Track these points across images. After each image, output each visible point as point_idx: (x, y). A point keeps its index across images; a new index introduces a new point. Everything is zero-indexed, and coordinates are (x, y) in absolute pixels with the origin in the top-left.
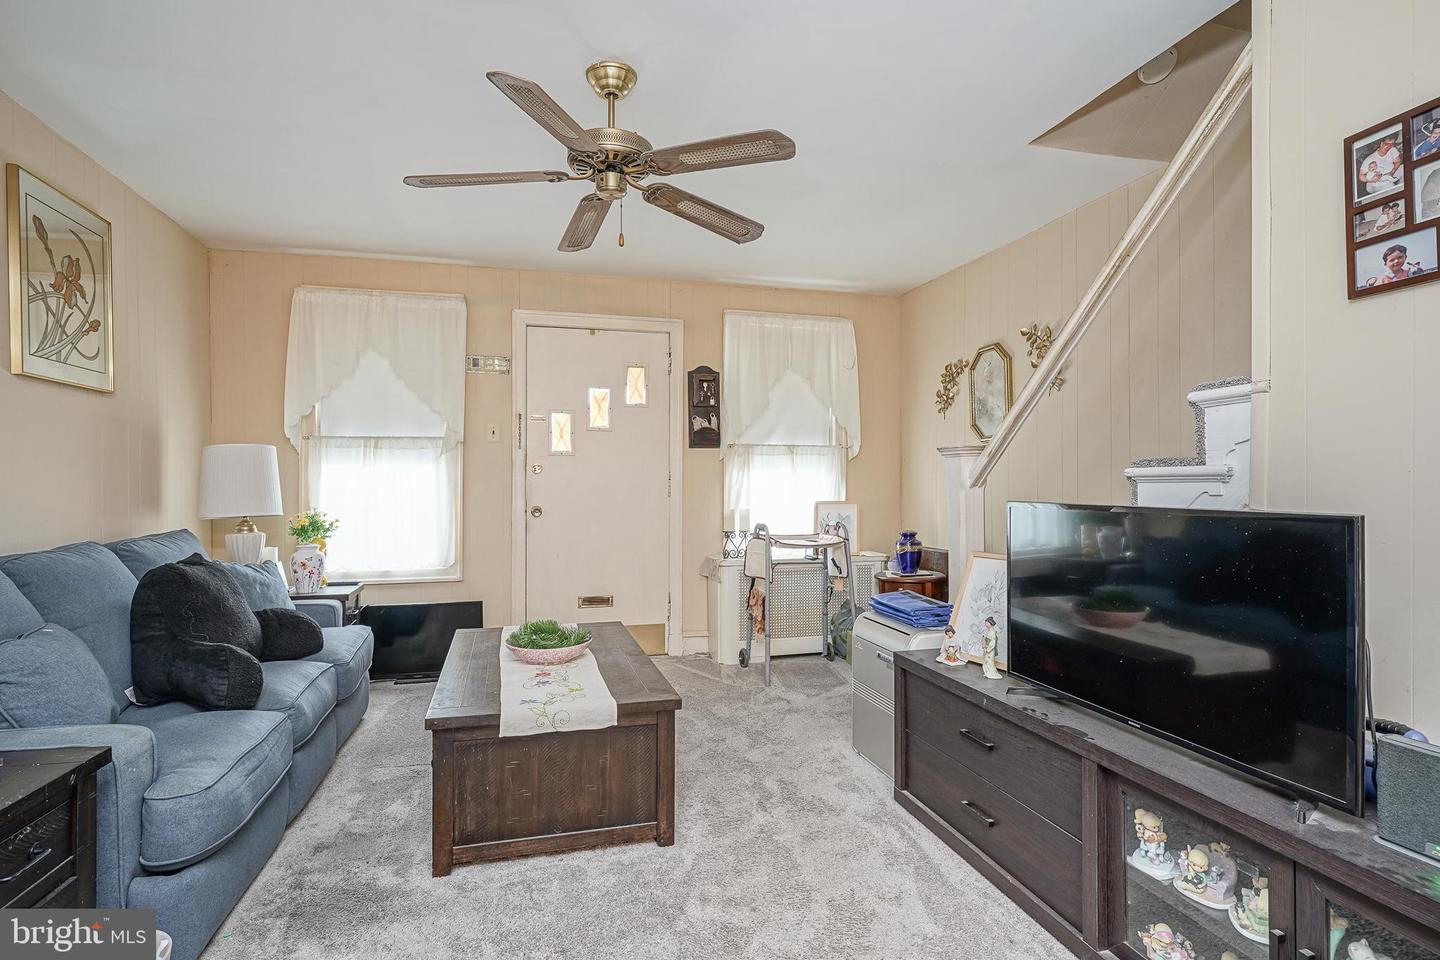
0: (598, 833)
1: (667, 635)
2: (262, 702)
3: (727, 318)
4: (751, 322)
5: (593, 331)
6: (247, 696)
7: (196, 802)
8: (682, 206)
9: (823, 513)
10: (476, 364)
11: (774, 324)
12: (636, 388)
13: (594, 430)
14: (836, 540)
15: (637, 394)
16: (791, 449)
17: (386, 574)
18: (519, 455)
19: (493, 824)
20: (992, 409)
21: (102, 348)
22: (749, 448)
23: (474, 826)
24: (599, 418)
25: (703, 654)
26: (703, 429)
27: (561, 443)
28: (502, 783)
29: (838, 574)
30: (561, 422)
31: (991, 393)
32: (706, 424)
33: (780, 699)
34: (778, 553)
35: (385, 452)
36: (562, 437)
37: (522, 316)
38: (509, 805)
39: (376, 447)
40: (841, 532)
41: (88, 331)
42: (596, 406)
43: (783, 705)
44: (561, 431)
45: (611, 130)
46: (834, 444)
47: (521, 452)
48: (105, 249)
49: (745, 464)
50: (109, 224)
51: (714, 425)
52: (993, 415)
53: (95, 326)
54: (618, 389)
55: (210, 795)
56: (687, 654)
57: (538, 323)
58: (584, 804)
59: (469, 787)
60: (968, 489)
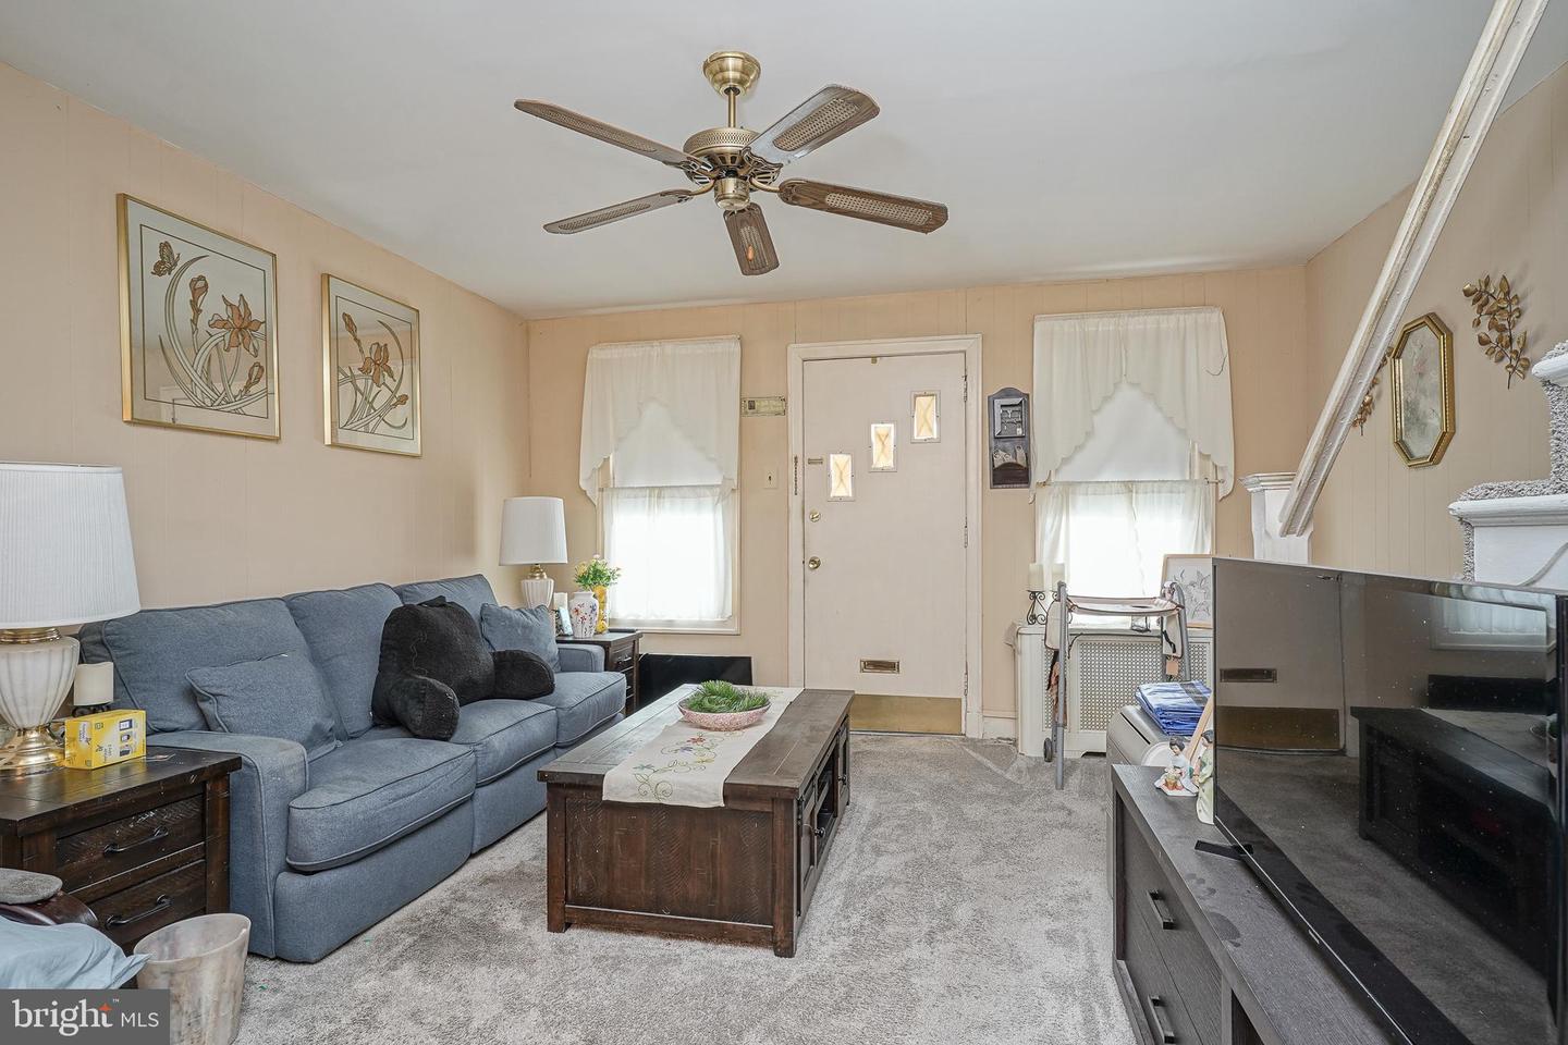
0: (706, 924)
1: (963, 712)
2: (456, 736)
3: (1038, 327)
4: (1066, 327)
5: (874, 359)
6: (441, 728)
7: (320, 815)
8: (831, 199)
9: (1175, 572)
10: (752, 407)
11: (1101, 326)
12: (926, 421)
13: (876, 471)
14: (1169, 606)
15: (925, 428)
16: (1129, 487)
17: (670, 623)
18: (795, 503)
19: (603, 890)
20: (1425, 416)
21: (409, 420)
22: (1070, 487)
23: (585, 887)
24: (883, 458)
25: (1009, 739)
26: (1006, 466)
27: (841, 488)
28: (611, 849)
29: (1171, 653)
30: (840, 463)
31: (1423, 392)
32: (1010, 459)
33: (1063, 808)
34: (1079, 621)
35: (667, 503)
36: (842, 480)
37: (796, 352)
38: (617, 873)
39: (659, 497)
40: (1175, 597)
41: (395, 405)
42: (880, 443)
43: (1061, 816)
44: (841, 473)
45: (731, 130)
46: (1196, 477)
47: (799, 498)
48: (414, 334)
49: (1064, 505)
50: (418, 311)
51: (1021, 461)
52: (1426, 425)
53: (403, 400)
54: (905, 426)
55: (336, 811)
56: (987, 737)
57: (818, 357)
58: (694, 889)
59: (581, 846)
60: (1278, 537)
